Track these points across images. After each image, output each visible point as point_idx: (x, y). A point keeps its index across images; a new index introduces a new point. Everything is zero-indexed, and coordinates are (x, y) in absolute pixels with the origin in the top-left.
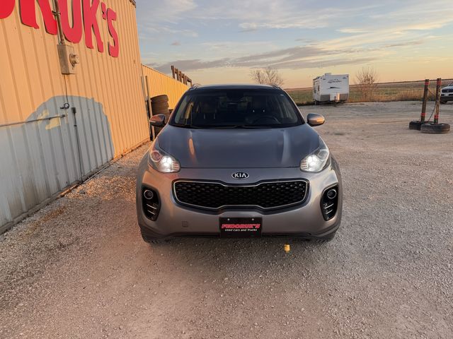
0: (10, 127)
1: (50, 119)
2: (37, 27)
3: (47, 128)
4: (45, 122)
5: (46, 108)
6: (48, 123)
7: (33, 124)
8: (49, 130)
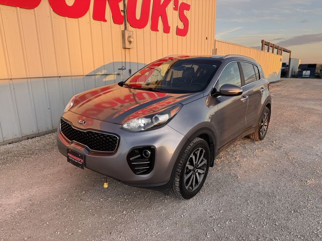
0: (73, 77)
1: (106, 75)
2: (105, 21)
3: (104, 80)
4: (103, 76)
5: (105, 69)
6: (105, 77)
7: (93, 77)
8: (105, 81)
